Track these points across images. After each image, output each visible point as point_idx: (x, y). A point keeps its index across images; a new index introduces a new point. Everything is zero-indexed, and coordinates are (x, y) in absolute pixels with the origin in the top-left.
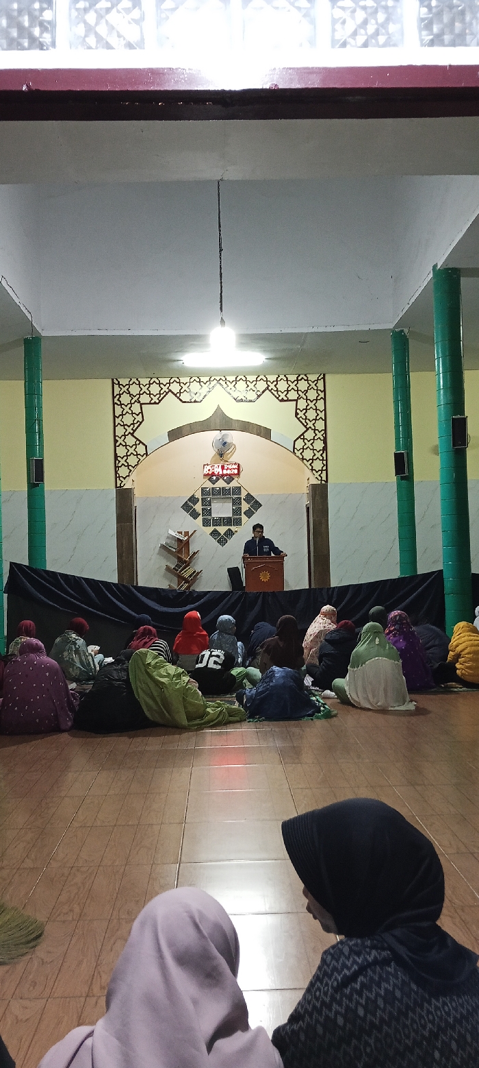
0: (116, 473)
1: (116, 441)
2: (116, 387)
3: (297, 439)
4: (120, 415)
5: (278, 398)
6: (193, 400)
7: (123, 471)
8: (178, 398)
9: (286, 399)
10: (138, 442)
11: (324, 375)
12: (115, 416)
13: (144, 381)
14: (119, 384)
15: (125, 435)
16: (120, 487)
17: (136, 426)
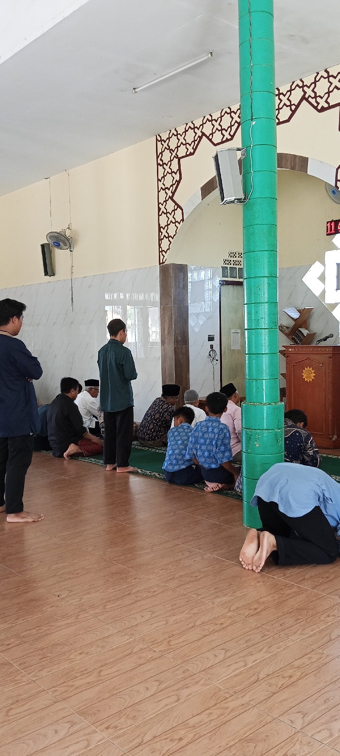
0: (160, 245)
1: (159, 209)
2: (159, 143)
4: (162, 178)
5: (316, 108)
6: (224, 139)
7: (165, 244)
8: (211, 140)
9: (326, 105)
10: (176, 207)
12: (158, 180)
13: (181, 130)
14: (161, 140)
15: (166, 201)
16: (163, 263)
17: (175, 186)
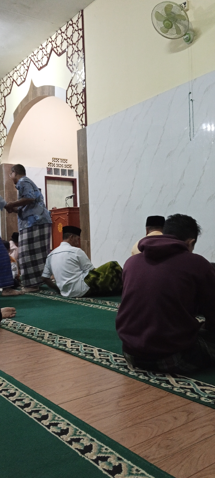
3: (68, 88)
5: (57, 53)
6: (22, 81)
8: (16, 83)
9: (61, 51)
10: (4, 127)
11: (82, 11)
17: (3, 115)
